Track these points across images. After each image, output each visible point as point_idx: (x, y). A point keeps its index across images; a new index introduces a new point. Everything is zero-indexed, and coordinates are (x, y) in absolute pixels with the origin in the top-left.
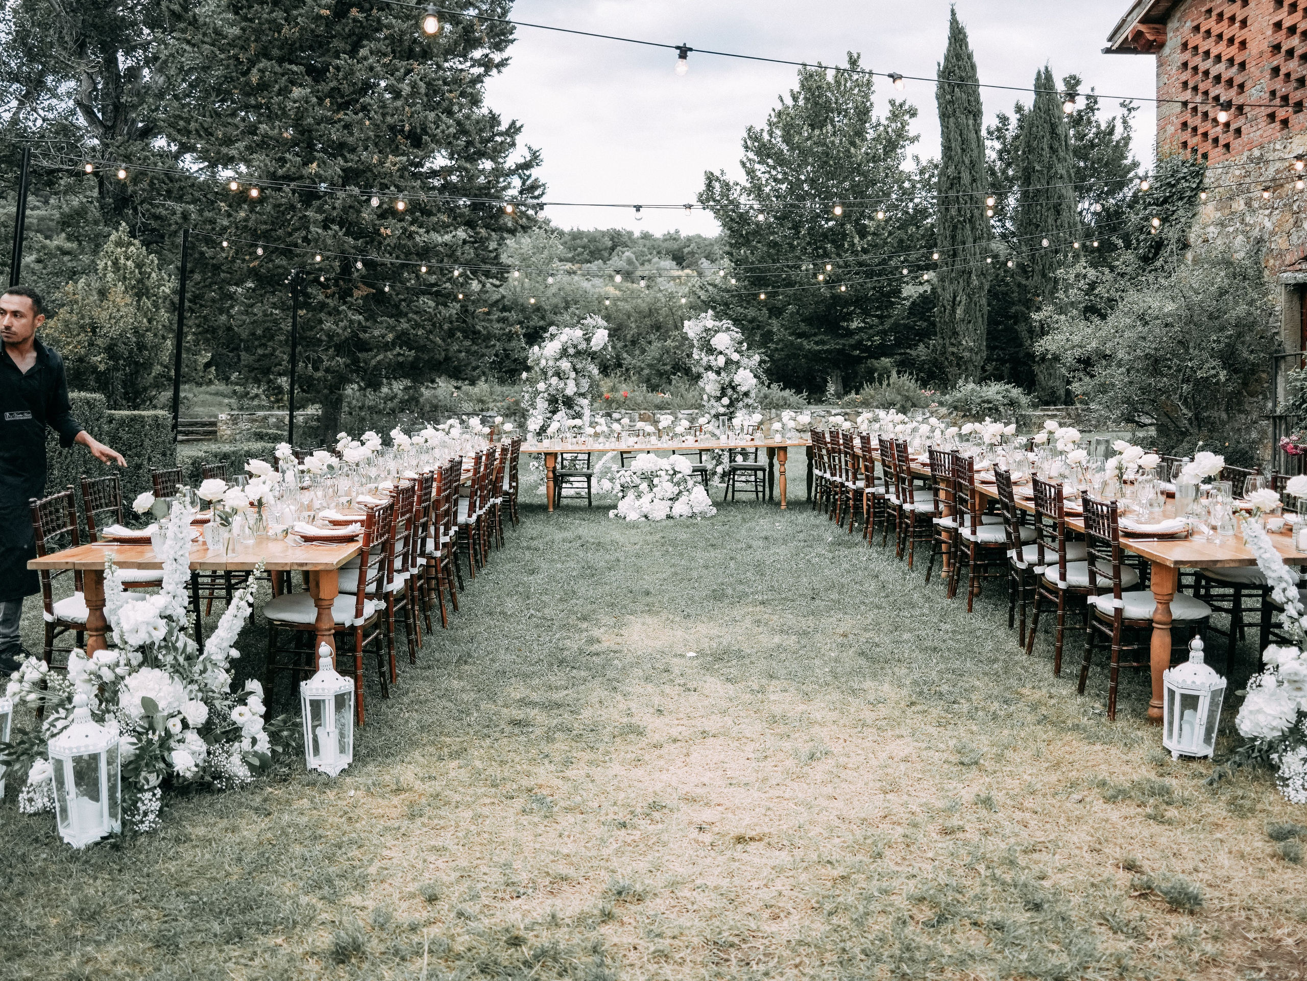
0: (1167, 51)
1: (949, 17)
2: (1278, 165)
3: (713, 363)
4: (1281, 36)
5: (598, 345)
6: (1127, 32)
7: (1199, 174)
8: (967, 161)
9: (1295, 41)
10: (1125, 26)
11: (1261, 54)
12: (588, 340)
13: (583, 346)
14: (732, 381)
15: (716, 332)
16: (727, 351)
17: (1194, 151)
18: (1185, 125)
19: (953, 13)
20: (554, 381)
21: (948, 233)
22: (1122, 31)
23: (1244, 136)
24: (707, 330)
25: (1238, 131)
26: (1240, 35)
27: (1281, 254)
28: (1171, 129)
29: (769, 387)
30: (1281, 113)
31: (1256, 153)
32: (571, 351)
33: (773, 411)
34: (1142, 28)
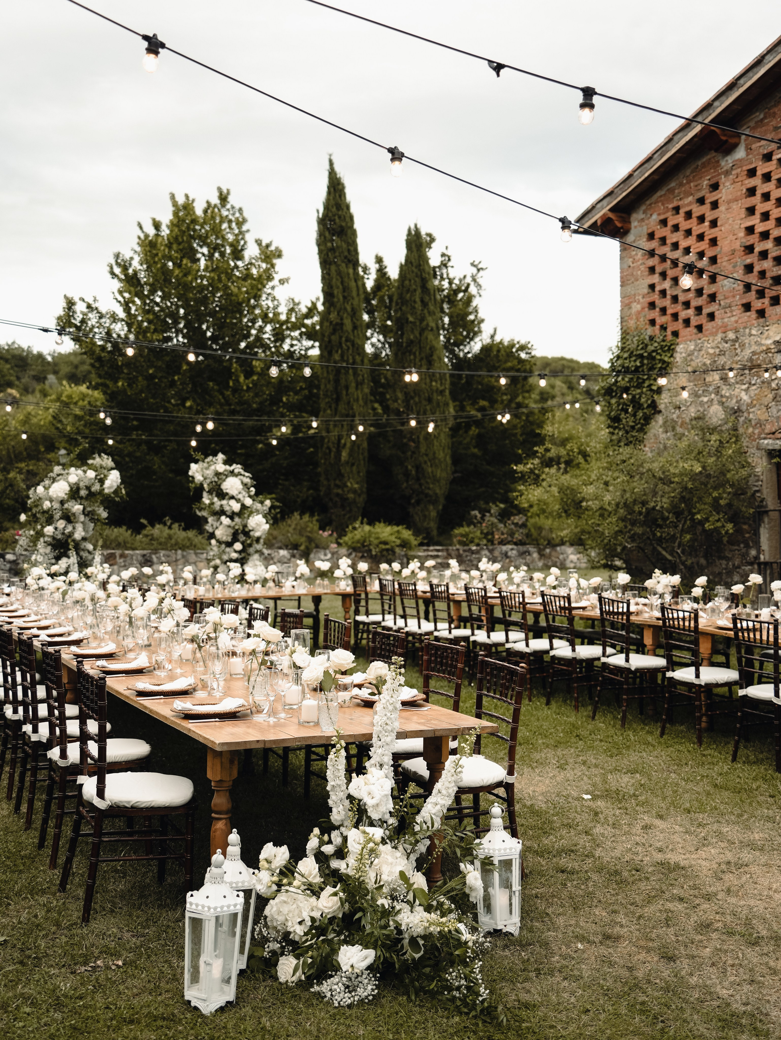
0: (630, 238)
1: (327, 167)
2: (754, 348)
3: (227, 508)
4: (753, 239)
5: (109, 488)
6: (596, 217)
7: (671, 349)
8: (349, 308)
9: (769, 245)
10: (594, 212)
11: (733, 252)
12: (102, 481)
13: (96, 487)
14: (245, 526)
15: (227, 476)
16: (240, 496)
17: (663, 328)
18: (652, 305)
19: (331, 163)
20: (61, 524)
21: (331, 377)
22: (590, 215)
23: (718, 321)
24: (217, 474)
25: (711, 316)
26: (710, 233)
27: (760, 424)
28: (636, 307)
29: (170, 528)
30: (757, 304)
31: (731, 335)
32: (83, 493)
33: (179, 552)
34: (611, 215)
